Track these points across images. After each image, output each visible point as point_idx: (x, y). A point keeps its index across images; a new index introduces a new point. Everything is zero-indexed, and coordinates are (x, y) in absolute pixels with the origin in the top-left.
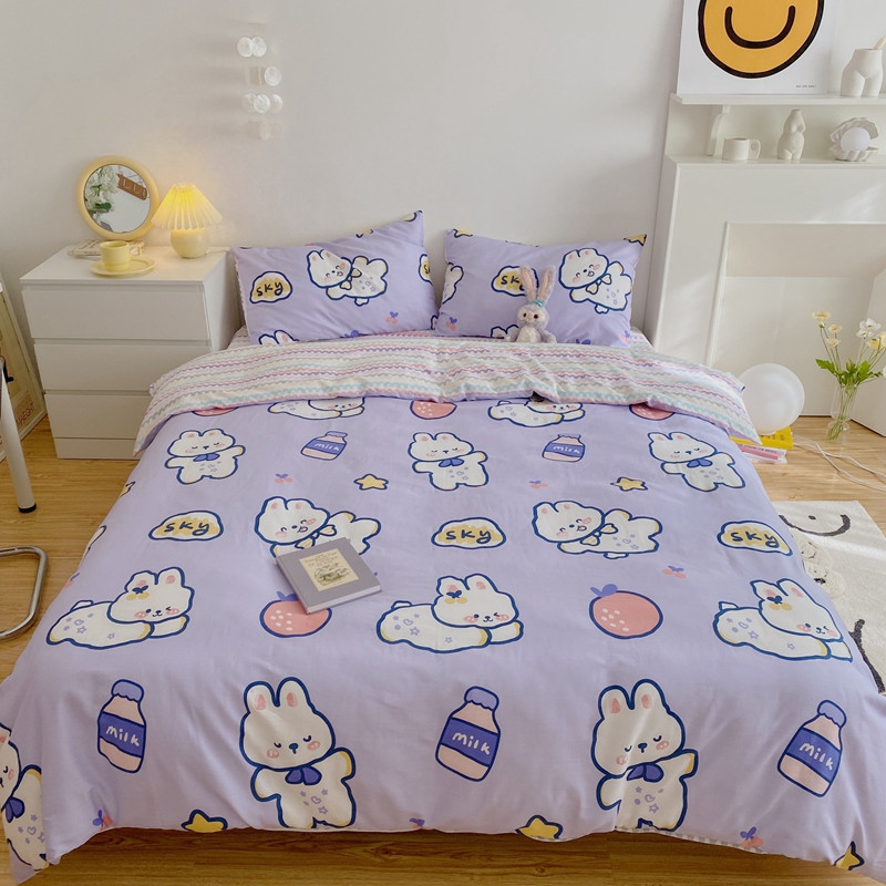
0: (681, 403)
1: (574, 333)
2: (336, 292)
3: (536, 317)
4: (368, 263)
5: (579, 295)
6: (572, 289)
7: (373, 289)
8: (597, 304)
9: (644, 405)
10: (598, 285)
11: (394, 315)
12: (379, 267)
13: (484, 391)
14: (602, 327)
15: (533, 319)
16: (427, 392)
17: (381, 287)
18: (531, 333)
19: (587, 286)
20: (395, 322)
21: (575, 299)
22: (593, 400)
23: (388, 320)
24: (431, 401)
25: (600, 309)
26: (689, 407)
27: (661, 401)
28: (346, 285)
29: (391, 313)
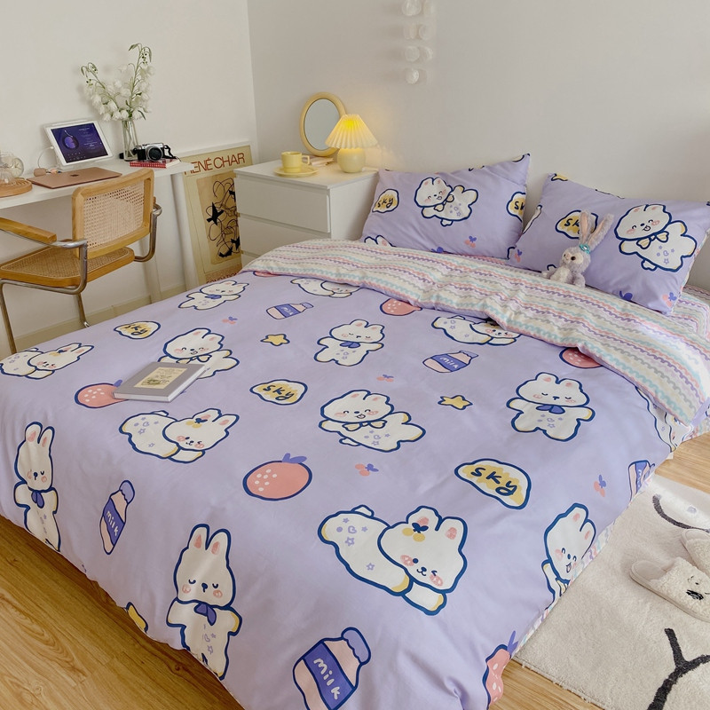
0: (610, 357)
1: (616, 284)
2: (429, 212)
3: (573, 258)
4: (464, 191)
5: (628, 247)
6: (624, 240)
7: (459, 214)
8: (645, 259)
9: (575, 350)
10: (651, 240)
11: (472, 239)
12: (471, 196)
13: (449, 303)
14: (644, 283)
15: (570, 261)
16: (406, 295)
17: (466, 212)
18: (564, 273)
19: (639, 239)
20: (473, 246)
21: (624, 250)
22: (532, 334)
23: (466, 243)
24: (409, 303)
25: (647, 264)
26: (618, 363)
27: (590, 350)
28: (440, 207)
29: (471, 237)
